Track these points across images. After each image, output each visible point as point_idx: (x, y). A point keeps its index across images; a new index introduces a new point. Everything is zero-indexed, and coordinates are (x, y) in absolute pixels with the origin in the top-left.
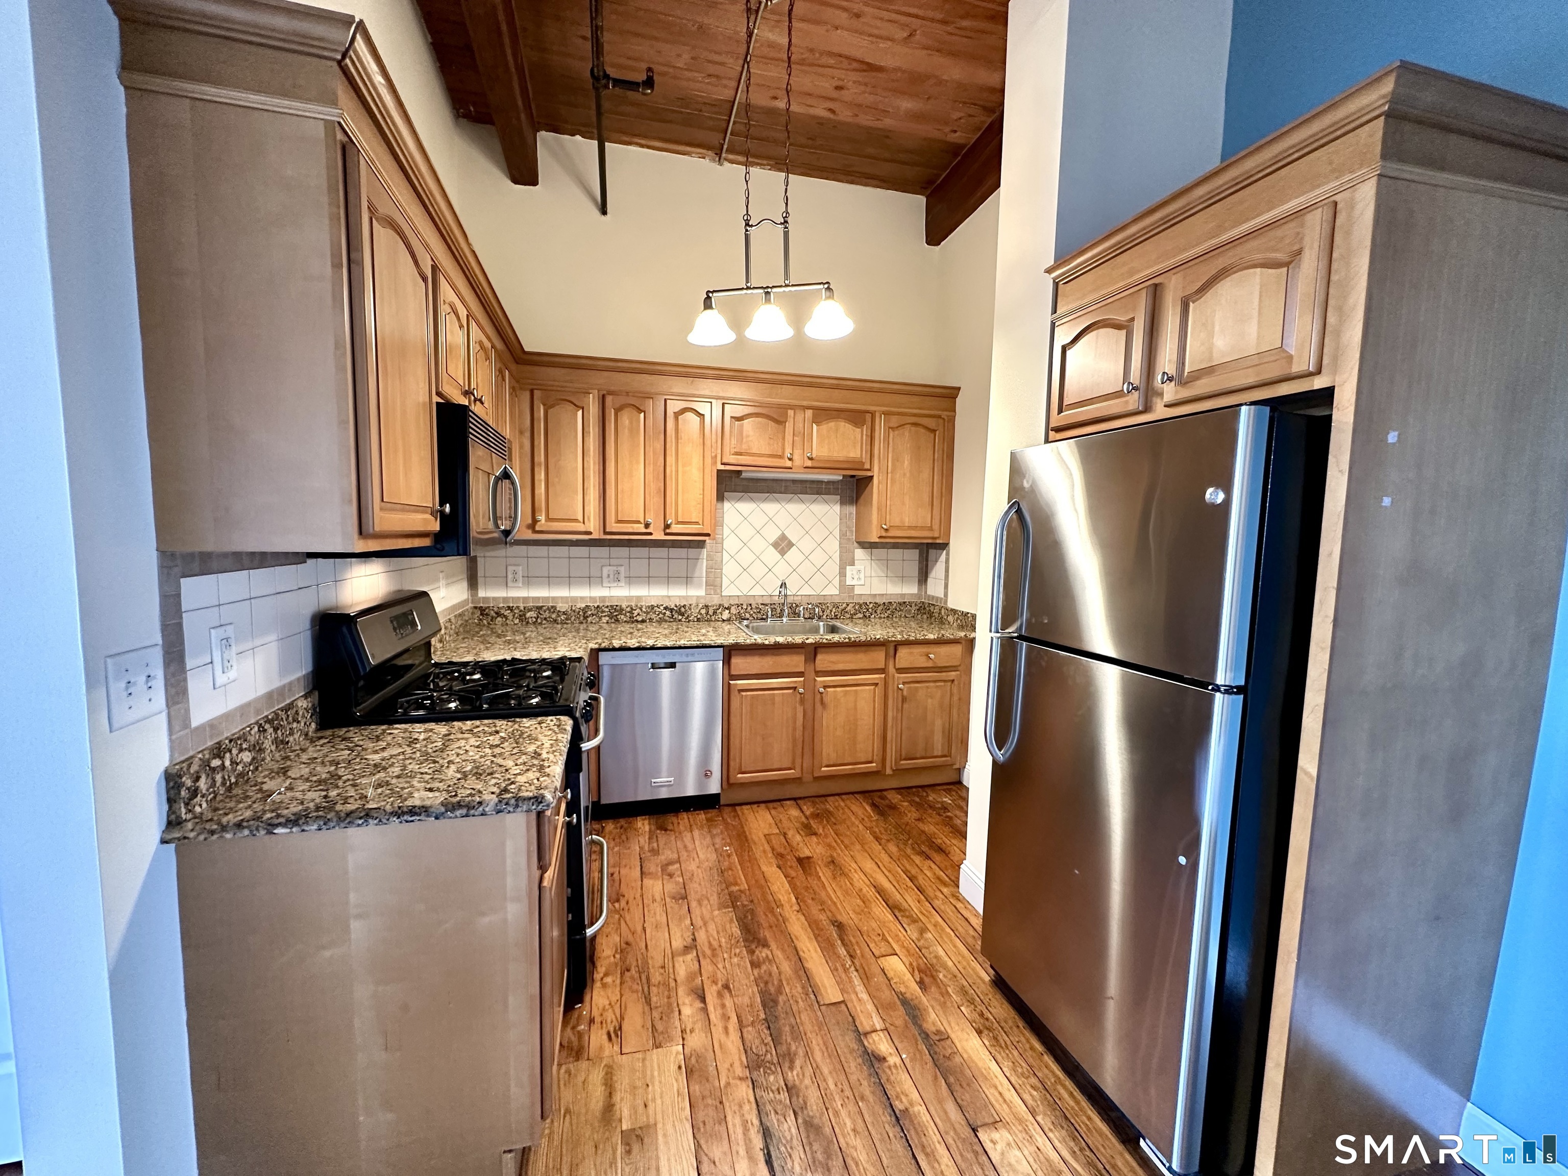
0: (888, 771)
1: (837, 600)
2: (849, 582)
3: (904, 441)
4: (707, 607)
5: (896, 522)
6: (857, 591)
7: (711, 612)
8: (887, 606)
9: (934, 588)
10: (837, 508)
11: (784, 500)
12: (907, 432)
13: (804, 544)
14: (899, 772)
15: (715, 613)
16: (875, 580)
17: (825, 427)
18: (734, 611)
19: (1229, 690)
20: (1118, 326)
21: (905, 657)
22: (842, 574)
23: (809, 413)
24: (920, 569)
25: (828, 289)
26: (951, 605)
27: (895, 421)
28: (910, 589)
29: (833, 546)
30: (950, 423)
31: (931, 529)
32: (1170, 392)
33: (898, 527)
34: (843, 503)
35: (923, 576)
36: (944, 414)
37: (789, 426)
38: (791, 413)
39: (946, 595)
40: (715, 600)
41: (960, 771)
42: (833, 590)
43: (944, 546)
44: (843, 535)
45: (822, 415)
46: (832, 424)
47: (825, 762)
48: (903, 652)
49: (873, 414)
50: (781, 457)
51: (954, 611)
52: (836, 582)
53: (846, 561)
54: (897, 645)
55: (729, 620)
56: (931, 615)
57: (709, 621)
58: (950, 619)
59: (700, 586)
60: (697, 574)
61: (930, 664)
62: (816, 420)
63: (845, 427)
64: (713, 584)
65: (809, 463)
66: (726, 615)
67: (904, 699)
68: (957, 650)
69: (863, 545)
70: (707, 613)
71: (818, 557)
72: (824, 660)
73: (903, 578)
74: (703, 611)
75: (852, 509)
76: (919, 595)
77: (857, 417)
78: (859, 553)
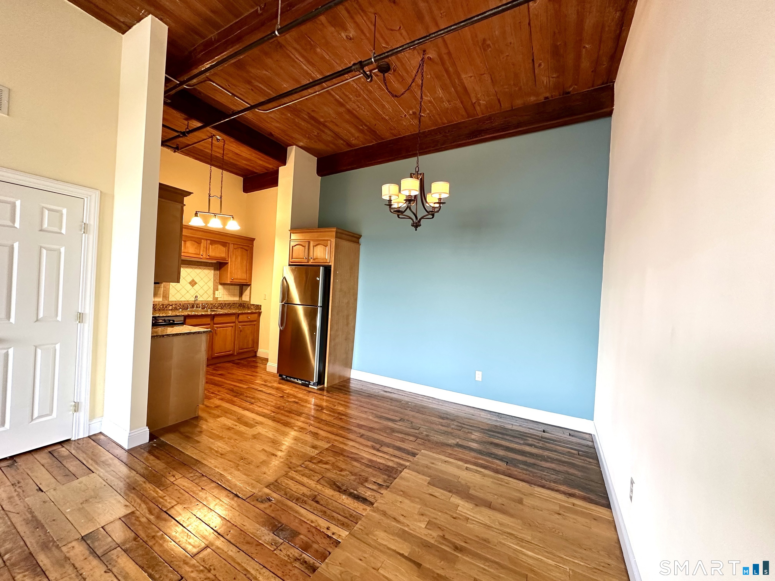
0: (235, 354)
1: (212, 302)
2: (216, 296)
3: (239, 252)
4: (163, 305)
5: (236, 277)
6: (219, 299)
7: (164, 307)
8: (229, 304)
9: (245, 298)
10: (213, 271)
11: (194, 268)
12: (240, 250)
13: (201, 284)
14: (239, 354)
15: (166, 307)
16: (225, 296)
17: (214, 246)
18: (174, 306)
19: (320, 307)
20: (303, 246)
21: (241, 318)
22: (214, 294)
23: (209, 242)
24: (240, 292)
25: (233, 217)
26: (252, 303)
27: (236, 246)
28: (236, 299)
29: (211, 284)
30: (252, 249)
31: (246, 280)
32: (312, 261)
33: (237, 279)
34: (215, 270)
35: (241, 295)
36: (250, 246)
37: (202, 245)
38: (203, 241)
39: (250, 300)
40: (166, 302)
41: (256, 352)
42: (211, 299)
43: (250, 285)
44: (214, 280)
45: (213, 242)
46: (216, 246)
47: (216, 352)
48: (241, 317)
49: (229, 243)
50: (199, 254)
51: (254, 305)
52: (212, 296)
53: (216, 289)
54: (239, 314)
55: (171, 310)
56: (244, 307)
57: (164, 310)
58: (252, 307)
59: (160, 297)
60: (159, 293)
61: (248, 320)
62: (211, 244)
63: (220, 247)
64: (166, 296)
65: (208, 257)
66: (170, 308)
67: (241, 331)
68: (256, 315)
69: (221, 284)
70: (163, 307)
71: (206, 288)
72: (217, 320)
73: (234, 295)
74: (161, 307)
75: (218, 272)
76: (239, 300)
77: (224, 244)
78: (220, 287)
